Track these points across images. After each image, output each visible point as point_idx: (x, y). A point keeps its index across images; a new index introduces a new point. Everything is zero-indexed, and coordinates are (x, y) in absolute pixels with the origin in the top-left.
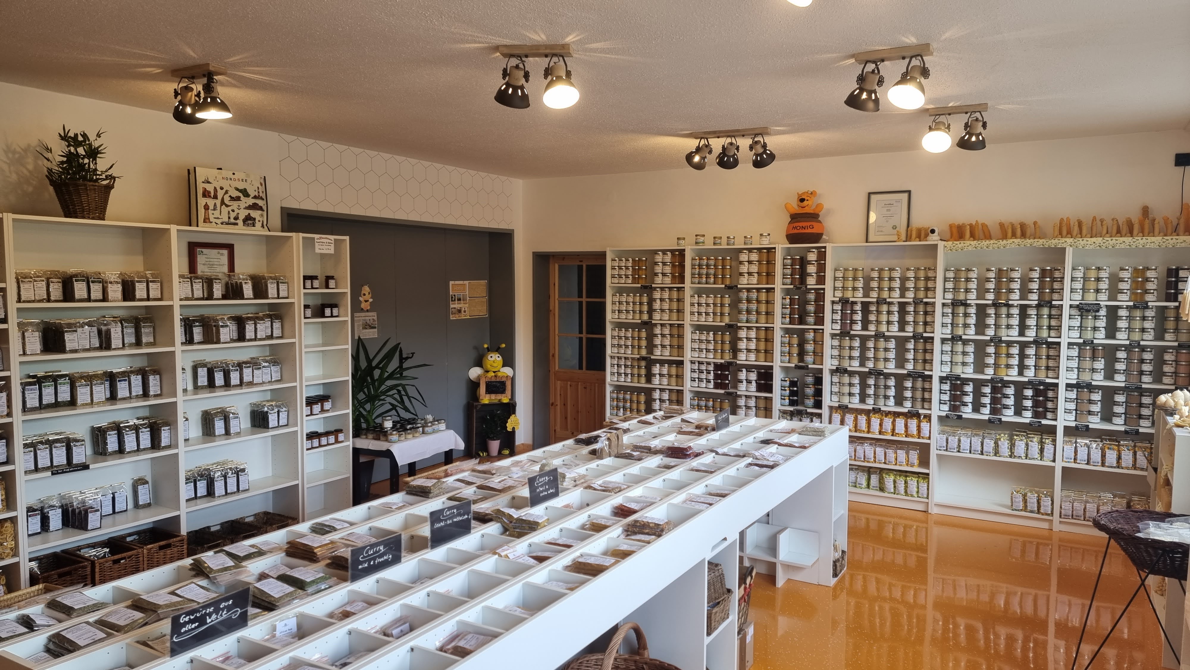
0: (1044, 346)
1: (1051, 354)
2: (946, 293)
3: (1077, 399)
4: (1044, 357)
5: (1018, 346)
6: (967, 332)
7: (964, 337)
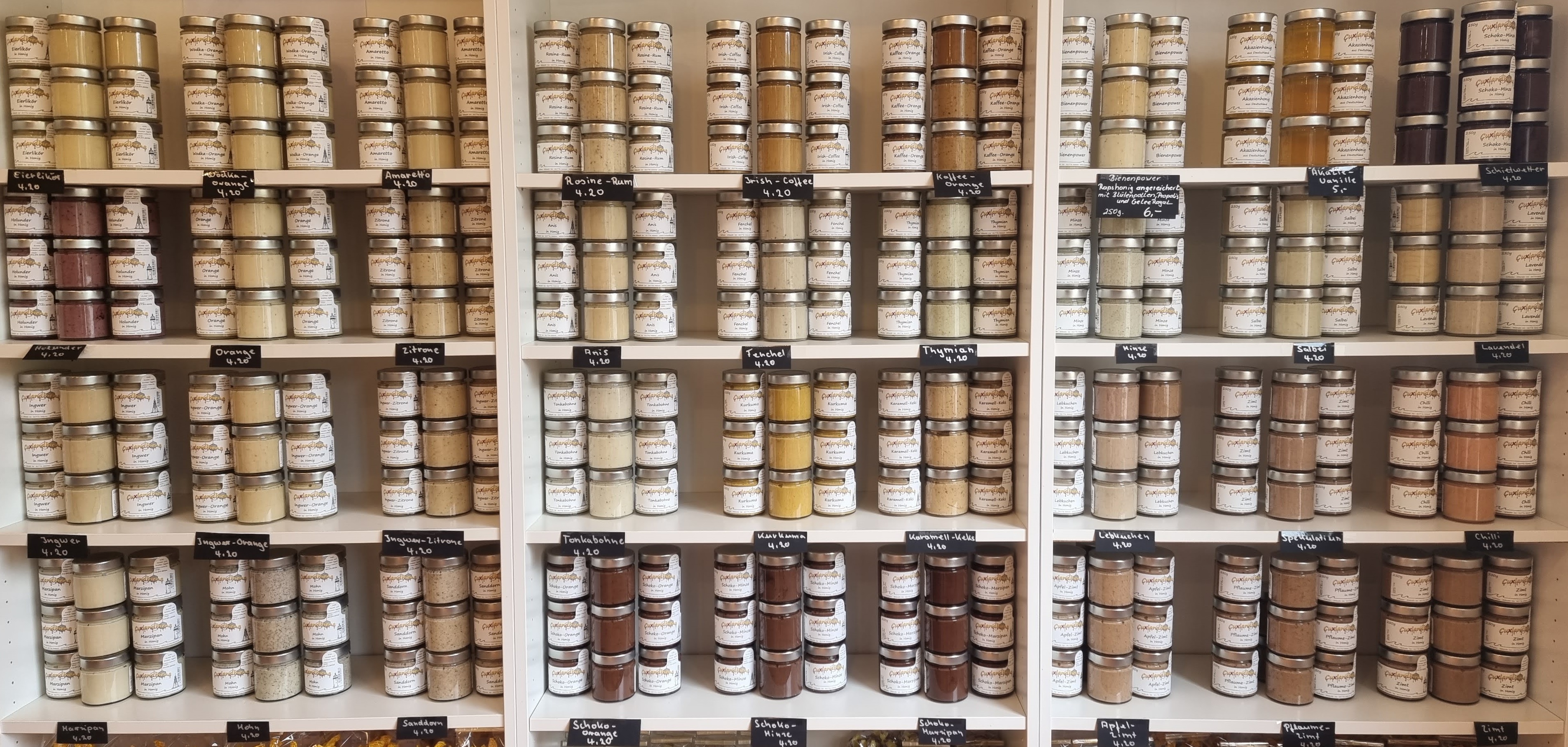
0: (955, 377)
1: (981, 409)
2: (542, 146)
3: (1086, 600)
4: (956, 426)
5: (852, 379)
6: (643, 328)
7: (630, 352)
